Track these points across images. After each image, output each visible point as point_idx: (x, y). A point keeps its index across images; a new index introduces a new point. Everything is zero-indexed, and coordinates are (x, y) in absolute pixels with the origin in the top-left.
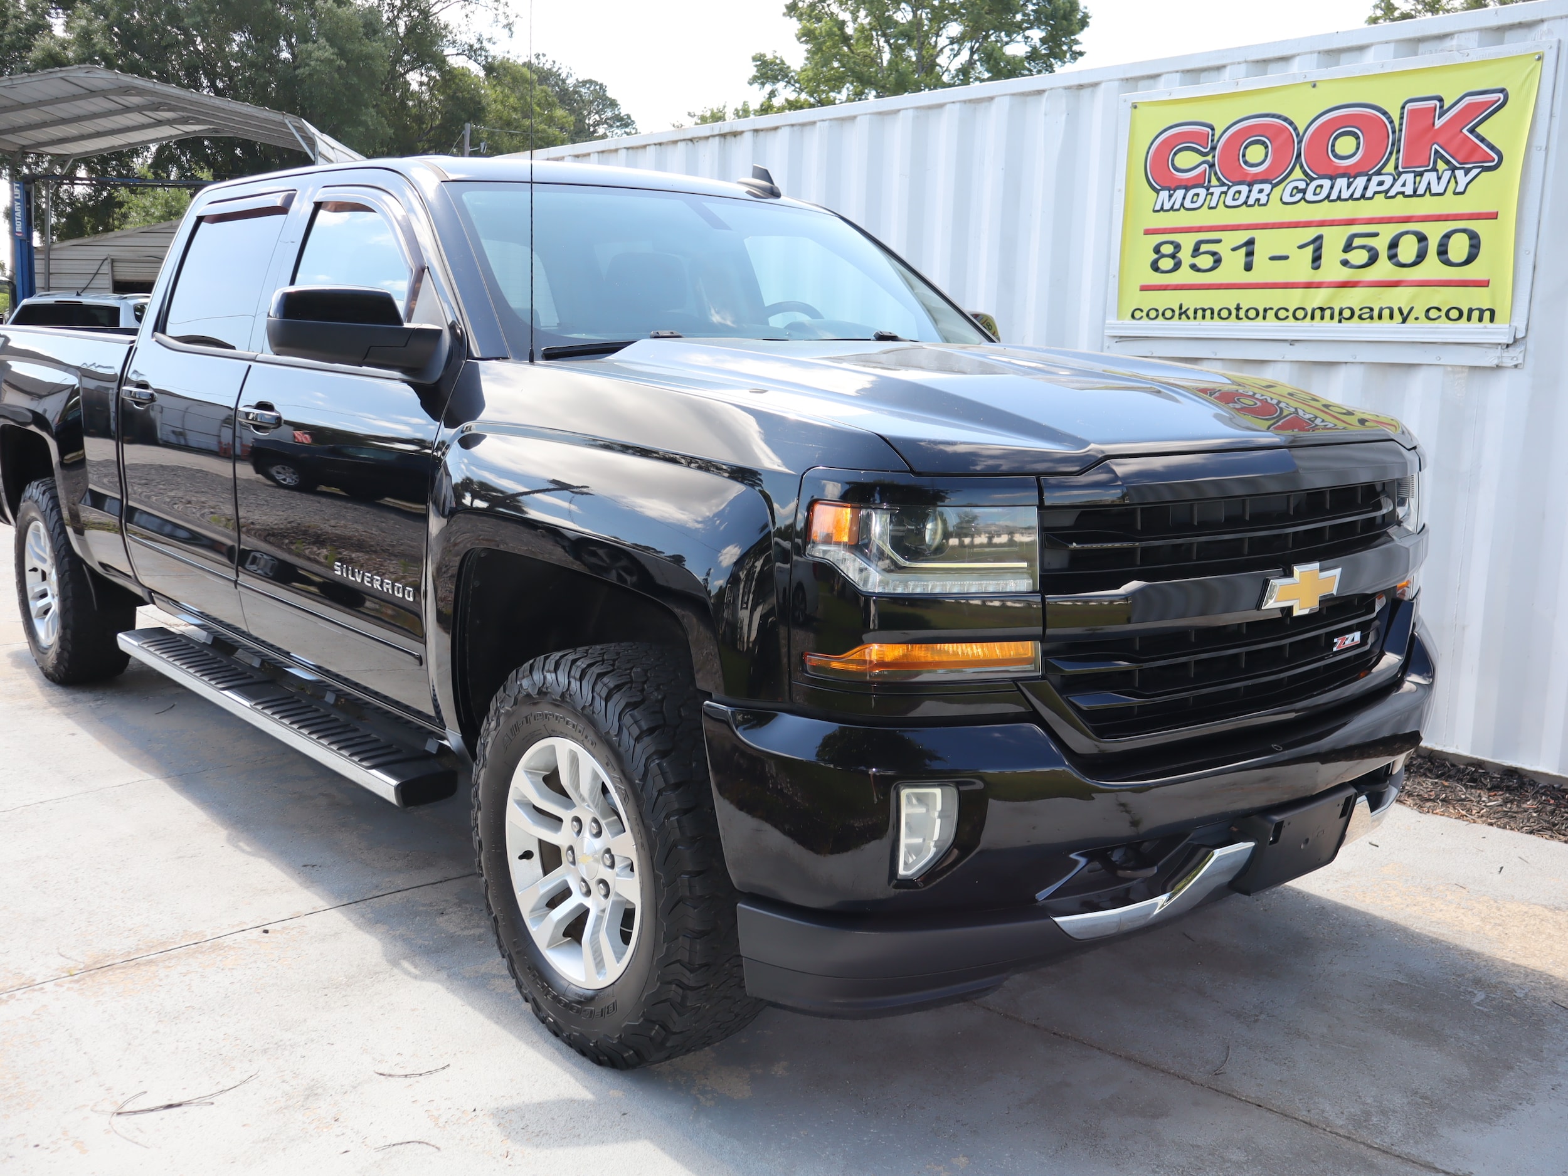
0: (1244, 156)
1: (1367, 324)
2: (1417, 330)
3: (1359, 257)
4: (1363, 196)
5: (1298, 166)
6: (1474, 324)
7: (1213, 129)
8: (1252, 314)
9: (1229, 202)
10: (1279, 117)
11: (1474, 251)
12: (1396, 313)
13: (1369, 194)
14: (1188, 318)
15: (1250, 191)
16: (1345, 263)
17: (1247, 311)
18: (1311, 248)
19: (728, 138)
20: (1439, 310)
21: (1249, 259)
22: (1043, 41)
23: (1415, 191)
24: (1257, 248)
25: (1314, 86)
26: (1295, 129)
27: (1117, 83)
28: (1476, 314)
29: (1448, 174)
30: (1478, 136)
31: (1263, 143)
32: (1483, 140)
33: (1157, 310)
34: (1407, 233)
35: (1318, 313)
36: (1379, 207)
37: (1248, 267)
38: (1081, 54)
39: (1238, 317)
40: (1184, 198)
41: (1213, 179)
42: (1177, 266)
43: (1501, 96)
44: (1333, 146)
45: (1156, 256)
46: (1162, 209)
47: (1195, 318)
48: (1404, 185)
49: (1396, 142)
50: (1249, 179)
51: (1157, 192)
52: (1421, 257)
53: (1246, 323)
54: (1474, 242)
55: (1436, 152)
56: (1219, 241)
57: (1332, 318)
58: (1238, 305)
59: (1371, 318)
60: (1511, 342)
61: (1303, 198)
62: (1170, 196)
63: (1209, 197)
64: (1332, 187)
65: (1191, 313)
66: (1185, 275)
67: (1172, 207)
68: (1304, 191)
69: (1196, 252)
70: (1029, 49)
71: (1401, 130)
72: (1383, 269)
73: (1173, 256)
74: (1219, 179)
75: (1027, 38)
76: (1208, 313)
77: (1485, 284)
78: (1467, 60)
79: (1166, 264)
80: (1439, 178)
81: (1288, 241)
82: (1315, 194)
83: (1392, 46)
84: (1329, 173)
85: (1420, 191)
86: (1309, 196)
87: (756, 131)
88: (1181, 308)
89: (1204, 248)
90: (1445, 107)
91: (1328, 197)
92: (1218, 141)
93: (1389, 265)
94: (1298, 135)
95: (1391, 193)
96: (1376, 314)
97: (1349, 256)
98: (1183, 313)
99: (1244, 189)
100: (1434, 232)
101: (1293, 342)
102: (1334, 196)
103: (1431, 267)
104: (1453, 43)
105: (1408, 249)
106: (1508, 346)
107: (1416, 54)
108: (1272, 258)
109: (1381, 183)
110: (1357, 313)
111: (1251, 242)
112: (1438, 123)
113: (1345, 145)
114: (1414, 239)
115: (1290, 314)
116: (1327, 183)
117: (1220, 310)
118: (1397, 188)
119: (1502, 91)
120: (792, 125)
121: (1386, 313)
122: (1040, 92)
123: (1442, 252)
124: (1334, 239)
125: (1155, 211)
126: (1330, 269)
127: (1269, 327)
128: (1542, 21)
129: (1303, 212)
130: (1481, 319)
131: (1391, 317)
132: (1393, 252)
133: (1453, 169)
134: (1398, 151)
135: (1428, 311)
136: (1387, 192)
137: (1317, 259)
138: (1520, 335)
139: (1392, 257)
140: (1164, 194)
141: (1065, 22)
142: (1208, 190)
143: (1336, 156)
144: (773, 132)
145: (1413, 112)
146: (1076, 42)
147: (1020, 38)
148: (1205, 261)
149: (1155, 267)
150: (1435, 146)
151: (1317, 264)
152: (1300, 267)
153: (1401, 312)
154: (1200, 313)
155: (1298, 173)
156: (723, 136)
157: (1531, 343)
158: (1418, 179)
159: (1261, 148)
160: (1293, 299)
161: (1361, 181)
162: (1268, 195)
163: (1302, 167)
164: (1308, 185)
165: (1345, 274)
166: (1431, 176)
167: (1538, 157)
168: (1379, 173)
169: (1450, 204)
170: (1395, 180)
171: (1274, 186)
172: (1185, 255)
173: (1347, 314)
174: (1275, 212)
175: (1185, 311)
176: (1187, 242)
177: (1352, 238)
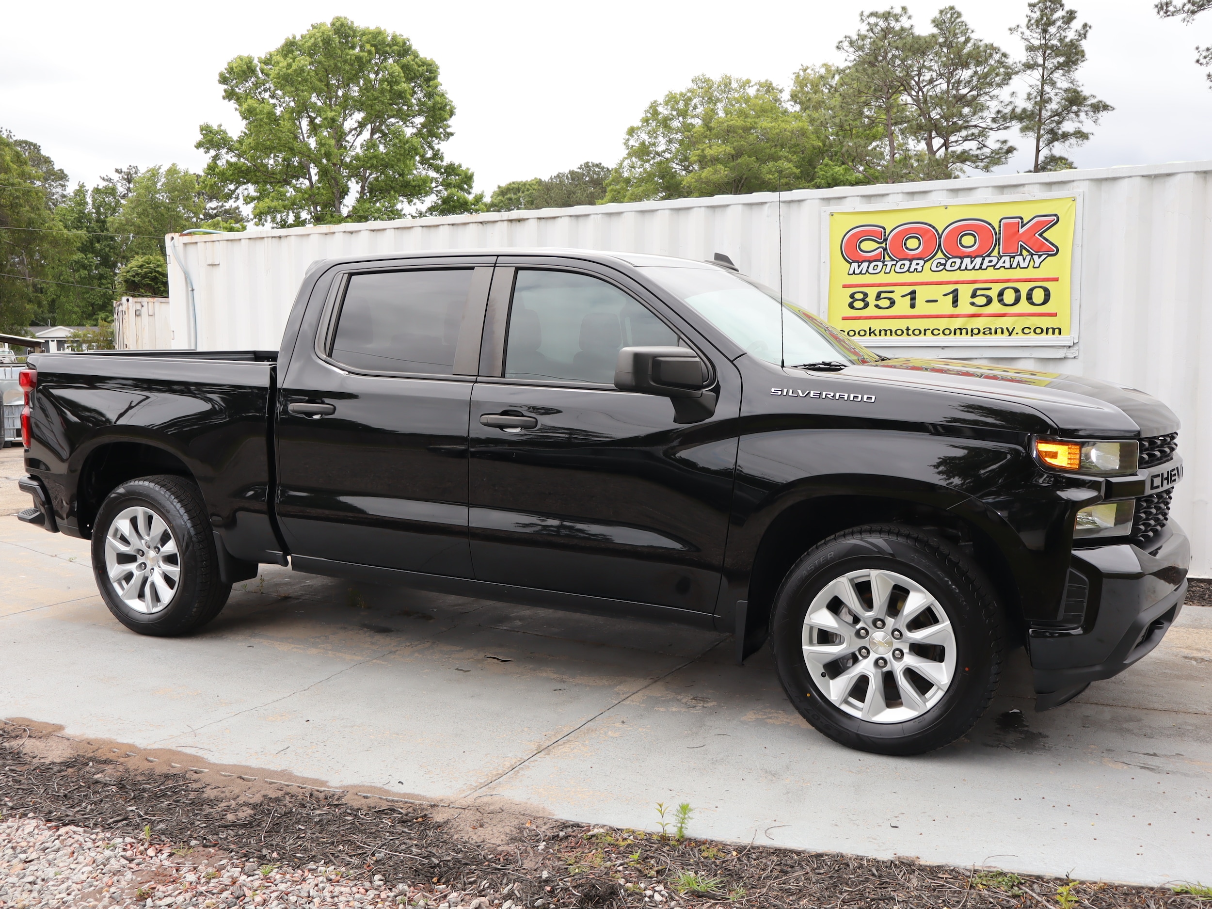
0: (905, 244)
1: (988, 336)
2: (1018, 339)
3: (983, 300)
5: (940, 251)
6: (1050, 336)
7: (884, 229)
8: (917, 332)
9: (898, 270)
10: (926, 224)
11: (1047, 297)
12: (1005, 331)
13: (984, 267)
14: (876, 335)
15: (911, 264)
16: (973, 304)
17: (914, 331)
18: (951, 296)
19: (514, 222)
20: (1030, 329)
21: (913, 302)
23: (1011, 266)
24: (917, 296)
25: (946, 208)
26: (937, 231)
27: (817, 201)
28: (1050, 331)
29: (1029, 258)
30: (1045, 238)
31: (917, 238)
32: (1047, 240)
33: (854, 331)
34: (1008, 288)
35: (958, 332)
36: (990, 274)
37: (913, 306)
39: (908, 334)
40: (868, 267)
41: (886, 256)
42: (866, 305)
43: (1055, 218)
44: (960, 240)
45: (851, 300)
46: (854, 273)
47: (880, 335)
48: (1004, 262)
49: (998, 240)
50: (909, 257)
51: (850, 263)
52: (1017, 300)
53: (913, 337)
54: (1047, 293)
55: (1021, 245)
56: (893, 292)
57: (967, 333)
58: (908, 327)
59: (991, 333)
60: (1072, 344)
61: (944, 268)
62: (859, 266)
63: (885, 267)
64: (961, 263)
65: (877, 332)
67: (860, 273)
68: (945, 265)
69: (878, 297)
70: (415, 131)
71: (1000, 234)
72: (995, 307)
73: (863, 300)
74: (890, 257)
75: (413, 123)
76: (888, 332)
77: (1055, 315)
78: (1035, 198)
79: (859, 304)
80: (1024, 260)
81: (937, 292)
82: (951, 266)
83: (990, 189)
84: (959, 255)
85: (1014, 265)
86: (948, 267)
87: (540, 218)
88: (870, 329)
89: (883, 295)
90: (1025, 222)
91: (960, 268)
92: (888, 236)
93: (999, 305)
94: (938, 234)
95: (997, 267)
96: (993, 331)
97: (975, 300)
99: (907, 263)
100: (1024, 288)
101: (943, 348)
102: (963, 267)
103: (1024, 306)
104: (1026, 188)
105: (1009, 297)
106: (1070, 347)
107: (1003, 194)
108: (927, 301)
109: (991, 261)
110: (982, 331)
111: (913, 293)
112: (1021, 231)
113: (968, 241)
114: (1012, 291)
115: (941, 332)
116: (958, 261)
117: (896, 331)
118: (1000, 264)
119: (1055, 215)
120: (570, 216)
121: (999, 331)
122: (763, 204)
123: (1029, 298)
124: (965, 292)
125: (849, 274)
126: (965, 306)
127: (928, 340)
128: (1073, 181)
129: (944, 276)
130: (1053, 333)
131: (1002, 333)
132: (1001, 298)
133: (1032, 255)
134: (999, 245)
135: (1023, 329)
136: (994, 266)
137: (955, 302)
138: (1075, 341)
139: (1001, 301)
140: (855, 265)
141: (440, 112)
142: (883, 263)
143: (963, 246)
144: (552, 220)
145: (1005, 224)
147: (408, 123)
148: (885, 303)
149: (851, 306)
150: (1020, 243)
151: (955, 305)
152: (945, 306)
153: (1007, 329)
154: (883, 332)
155: (940, 255)
156: (511, 221)
157: (1081, 344)
158: (1012, 259)
159: (916, 241)
160: (942, 324)
161: (978, 260)
162: (923, 267)
163: (942, 251)
164: (946, 261)
165: (973, 310)
166: (1020, 258)
167: (1078, 250)
168: (989, 256)
169: (1031, 273)
170: (999, 260)
171: (926, 262)
172: (871, 299)
173: (976, 331)
174: (927, 275)
175: (873, 332)
176: (872, 292)
177: (975, 291)
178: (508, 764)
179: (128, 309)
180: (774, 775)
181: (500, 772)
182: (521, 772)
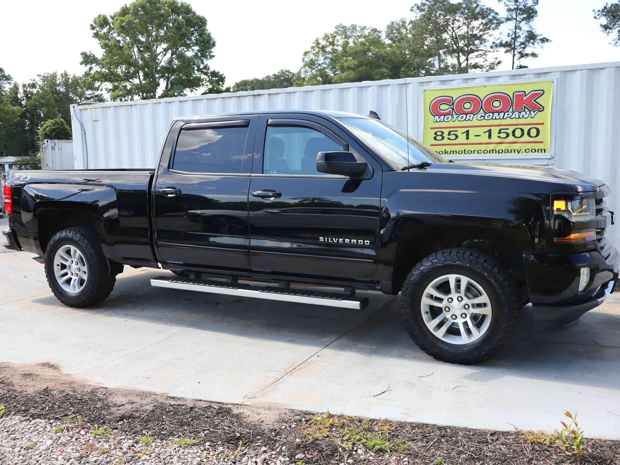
0: (463, 106)
1: (507, 154)
2: (523, 155)
3: (504, 135)
4: (503, 118)
5: (482, 110)
6: (540, 153)
7: (452, 98)
8: (470, 152)
9: (460, 119)
10: (474, 95)
11: (538, 133)
12: (516, 151)
13: (505, 117)
14: (448, 154)
15: (466, 116)
16: (499, 137)
17: (468, 151)
18: (488, 133)
19: (256, 96)
20: (529, 150)
21: (468, 136)
22: (199, 51)
23: (519, 117)
24: (470, 133)
25: (485, 87)
26: (480, 99)
27: (416, 83)
28: (540, 151)
29: (528, 112)
31: (470, 103)
32: (538, 103)
33: (437, 152)
34: (517, 128)
35: (491, 152)
36: (508, 121)
37: (467, 138)
38: (213, 56)
39: (465, 153)
40: (444, 118)
41: (453, 112)
42: (443, 138)
43: (543, 92)
44: (492, 104)
45: (435, 136)
46: (436, 121)
47: (450, 154)
48: (516, 115)
49: (512, 103)
50: (466, 113)
51: (435, 116)
52: (522, 135)
53: (468, 155)
54: (538, 131)
56: (457, 131)
57: (496, 152)
58: (465, 150)
59: (508, 152)
61: (484, 119)
62: (439, 118)
63: (453, 118)
64: (493, 116)
65: (449, 152)
66: (446, 141)
67: (440, 121)
68: (484, 117)
69: (449, 134)
70: (194, 54)
71: (513, 100)
72: (511, 138)
73: (441, 135)
74: (455, 113)
75: (193, 50)
76: (455, 152)
77: (542, 142)
78: (531, 82)
79: (439, 138)
80: (526, 114)
81: (480, 131)
82: (488, 117)
83: (508, 77)
84: (492, 111)
85: (521, 117)
87: (270, 94)
88: (445, 150)
89: (452, 133)
91: (492, 118)
92: (455, 102)
93: (513, 138)
94: (481, 101)
95: (512, 117)
96: (510, 151)
97: (500, 135)
98: (446, 152)
99: (464, 116)
100: (526, 128)
101: (483, 160)
102: (494, 118)
103: (526, 138)
104: (527, 76)
105: (518, 133)
106: (550, 159)
107: (515, 79)
108: (475, 136)
110: (504, 151)
111: (468, 132)
112: (525, 98)
113: (496, 104)
114: (520, 130)
115: (482, 152)
116: (491, 114)
117: (459, 151)
118: (514, 116)
119: (543, 90)
120: (286, 93)
121: (513, 151)
122: (387, 85)
123: (529, 134)
125: (434, 122)
126: (495, 138)
127: (476, 156)
128: (552, 72)
129: (484, 123)
130: (541, 152)
131: (515, 152)
132: (514, 134)
133: (530, 111)
134: (513, 106)
135: (525, 150)
136: (510, 117)
137: (490, 136)
138: (553, 156)
140: (437, 117)
141: (207, 44)
142: (452, 116)
143: (494, 107)
144: (276, 95)
145: (516, 95)
146: (211, 52)
147: (190, 50)
148: (453, 137)
149: (435, 139)
150: (524, 105)
152: (485, 138)
154: (452, 152)
155: (482, 111)
156: (254, 96)
157: (556, 158)
158: (520, 113)
159: (469, 104)
160: (483, 147)
161: (502, 114)
162: (473, 118)
163: (483, 110)
164: (485, 115)
165: (499, 140)
166: (524, 113)
167: (554, 108)
168: (507, 112)
169: (530, 121)
170: (513, 114)
171: (474, 115)
172: (446, 135)
173: (501, 151)
174: (475, 122)
176: (446, 131)
177: (500, 130)
178: (270, 381)
179: (48, 146)
180: (412, 384)
181: (267, 385)
182: (278, 385)
